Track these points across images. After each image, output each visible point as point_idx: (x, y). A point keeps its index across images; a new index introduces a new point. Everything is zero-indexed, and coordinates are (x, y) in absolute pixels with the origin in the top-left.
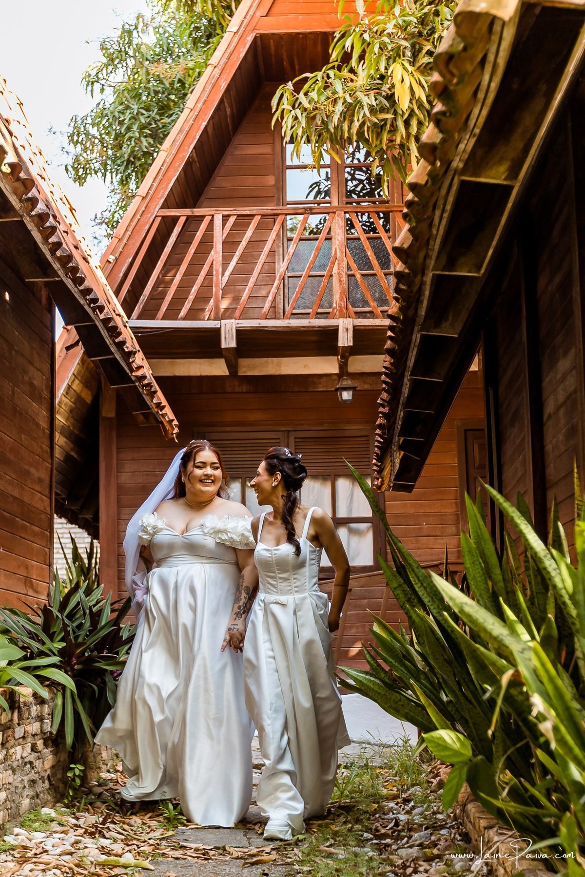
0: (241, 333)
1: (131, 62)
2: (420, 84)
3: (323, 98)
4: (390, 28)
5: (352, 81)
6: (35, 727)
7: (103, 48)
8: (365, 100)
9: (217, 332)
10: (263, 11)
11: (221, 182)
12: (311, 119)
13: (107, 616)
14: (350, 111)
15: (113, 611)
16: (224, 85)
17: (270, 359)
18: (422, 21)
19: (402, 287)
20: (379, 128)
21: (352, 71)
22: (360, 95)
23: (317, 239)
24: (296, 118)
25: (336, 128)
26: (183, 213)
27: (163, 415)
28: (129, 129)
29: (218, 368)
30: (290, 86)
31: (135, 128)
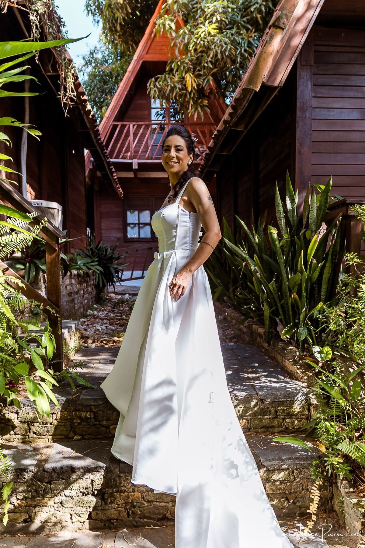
0: (139, 164)
1: (93, 65)
2: (195, 81)
3: (164, 84)
4: (187, 61)
5: (173, 79)
6: (92, 282)
7: (84, 58)
8: (178, 86)
9: (131, 163)
10: (145, 52)
11: (131, 113)
12: (160, 91)
13: (109, 251)
14: (172, 90)
15: (111, 249)
16: (132, 79)
17: (147, 172)
18: (197, 59)
19: (207, 157)
20: (181, 96)
21: (173, 75)
22: (176, 84)
23: (163, 133)
24: (155, 91)
25: (168, 95)
26: (119, 123)
27: (119, 191)
28: (93, 89)
29: (131, 175)
30: (153, 79)
31: (96, 89)
